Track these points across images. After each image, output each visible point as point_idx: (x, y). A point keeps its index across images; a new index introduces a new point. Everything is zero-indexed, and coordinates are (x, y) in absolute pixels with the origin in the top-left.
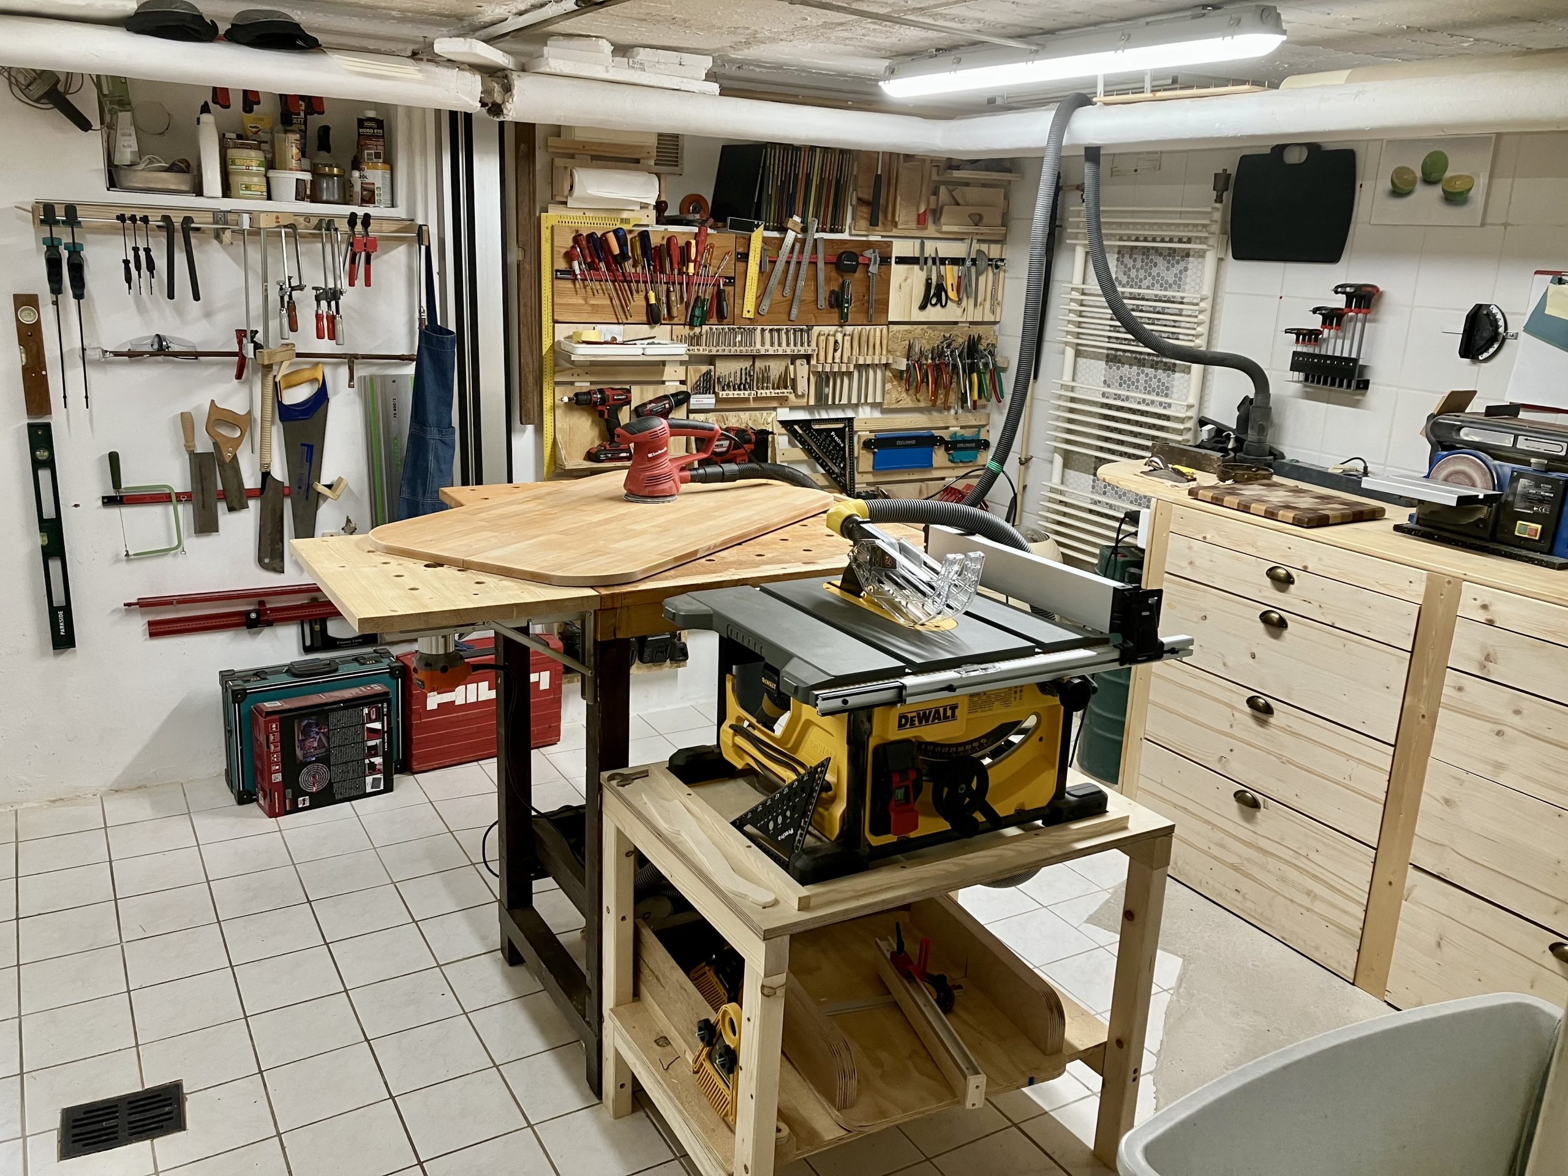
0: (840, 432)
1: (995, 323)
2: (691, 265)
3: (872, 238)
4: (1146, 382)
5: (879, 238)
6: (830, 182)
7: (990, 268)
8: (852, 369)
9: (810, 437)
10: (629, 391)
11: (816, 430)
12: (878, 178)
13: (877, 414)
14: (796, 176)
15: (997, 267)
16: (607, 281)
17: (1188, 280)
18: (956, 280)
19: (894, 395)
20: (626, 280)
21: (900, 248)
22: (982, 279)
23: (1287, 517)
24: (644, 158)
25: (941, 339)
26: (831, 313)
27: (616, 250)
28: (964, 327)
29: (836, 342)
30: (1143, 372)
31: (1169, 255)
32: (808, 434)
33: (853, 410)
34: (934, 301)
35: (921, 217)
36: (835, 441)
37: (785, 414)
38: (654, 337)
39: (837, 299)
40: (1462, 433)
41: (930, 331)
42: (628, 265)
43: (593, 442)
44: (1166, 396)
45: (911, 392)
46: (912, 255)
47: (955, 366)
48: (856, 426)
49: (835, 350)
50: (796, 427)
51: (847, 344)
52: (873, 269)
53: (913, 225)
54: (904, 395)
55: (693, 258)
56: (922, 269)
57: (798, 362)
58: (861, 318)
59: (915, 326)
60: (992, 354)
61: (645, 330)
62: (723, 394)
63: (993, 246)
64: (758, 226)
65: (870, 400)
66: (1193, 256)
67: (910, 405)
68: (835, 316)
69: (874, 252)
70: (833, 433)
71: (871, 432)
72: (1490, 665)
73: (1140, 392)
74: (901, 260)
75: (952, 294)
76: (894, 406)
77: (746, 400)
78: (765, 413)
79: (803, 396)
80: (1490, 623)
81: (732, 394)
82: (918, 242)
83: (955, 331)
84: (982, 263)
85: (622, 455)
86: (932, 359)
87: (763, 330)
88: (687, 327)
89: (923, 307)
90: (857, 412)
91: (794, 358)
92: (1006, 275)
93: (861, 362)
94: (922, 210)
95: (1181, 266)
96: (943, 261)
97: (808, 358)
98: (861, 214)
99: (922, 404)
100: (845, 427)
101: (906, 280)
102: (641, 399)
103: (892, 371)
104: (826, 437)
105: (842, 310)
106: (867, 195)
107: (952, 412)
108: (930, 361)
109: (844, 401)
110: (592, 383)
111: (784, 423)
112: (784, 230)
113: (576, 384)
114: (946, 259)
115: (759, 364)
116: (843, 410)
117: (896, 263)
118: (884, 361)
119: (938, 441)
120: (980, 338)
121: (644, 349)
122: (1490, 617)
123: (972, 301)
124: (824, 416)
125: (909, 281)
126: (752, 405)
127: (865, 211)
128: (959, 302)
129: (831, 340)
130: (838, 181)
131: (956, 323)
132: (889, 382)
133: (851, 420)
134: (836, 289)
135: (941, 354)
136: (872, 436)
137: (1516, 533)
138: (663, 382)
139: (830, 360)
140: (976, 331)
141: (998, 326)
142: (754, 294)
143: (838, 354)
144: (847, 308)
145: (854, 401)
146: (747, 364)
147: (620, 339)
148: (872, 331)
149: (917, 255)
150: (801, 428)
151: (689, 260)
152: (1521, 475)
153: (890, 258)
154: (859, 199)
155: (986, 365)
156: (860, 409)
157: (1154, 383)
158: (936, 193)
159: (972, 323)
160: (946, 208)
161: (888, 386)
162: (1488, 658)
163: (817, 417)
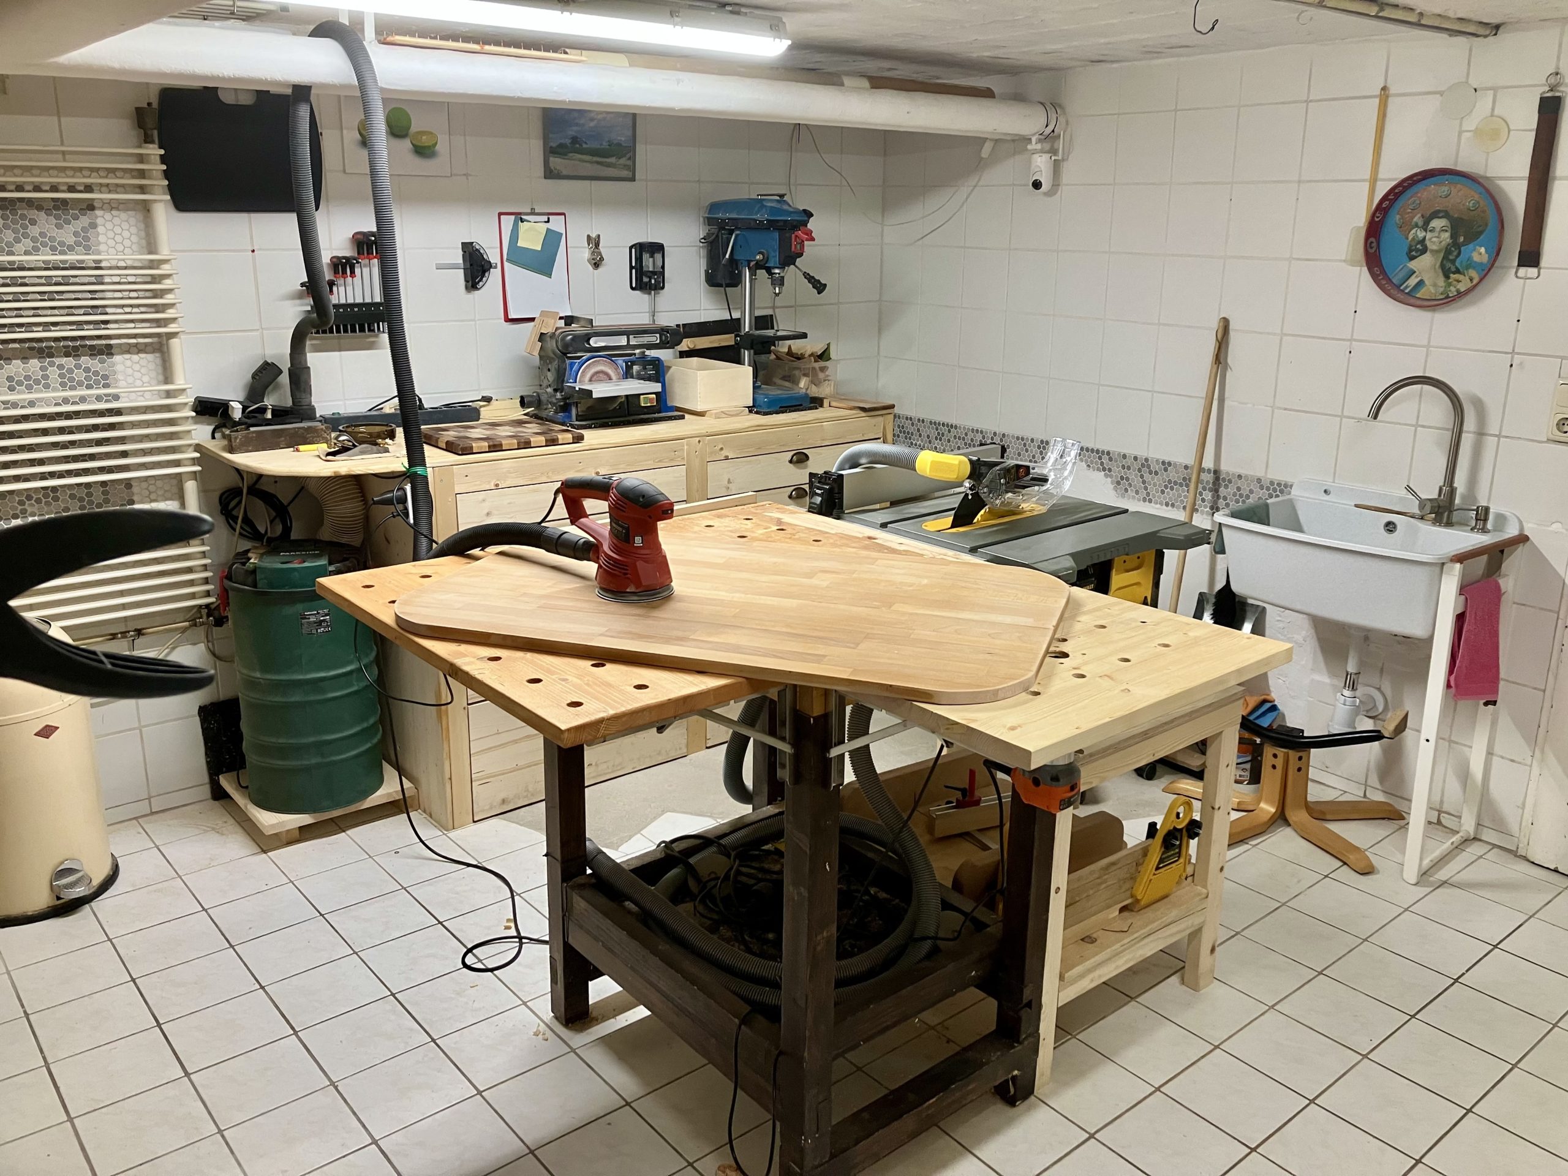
4: (61, 376)
17: (102, 238)
30: (52, 364)
31: (56, 208)
40: (591, 342)
44: (106, 386)
66: (101, 208)
72: (731, 486)
80: (727, 458)
122: (726, 455)
137: (643, 405)
152: (633, 363)
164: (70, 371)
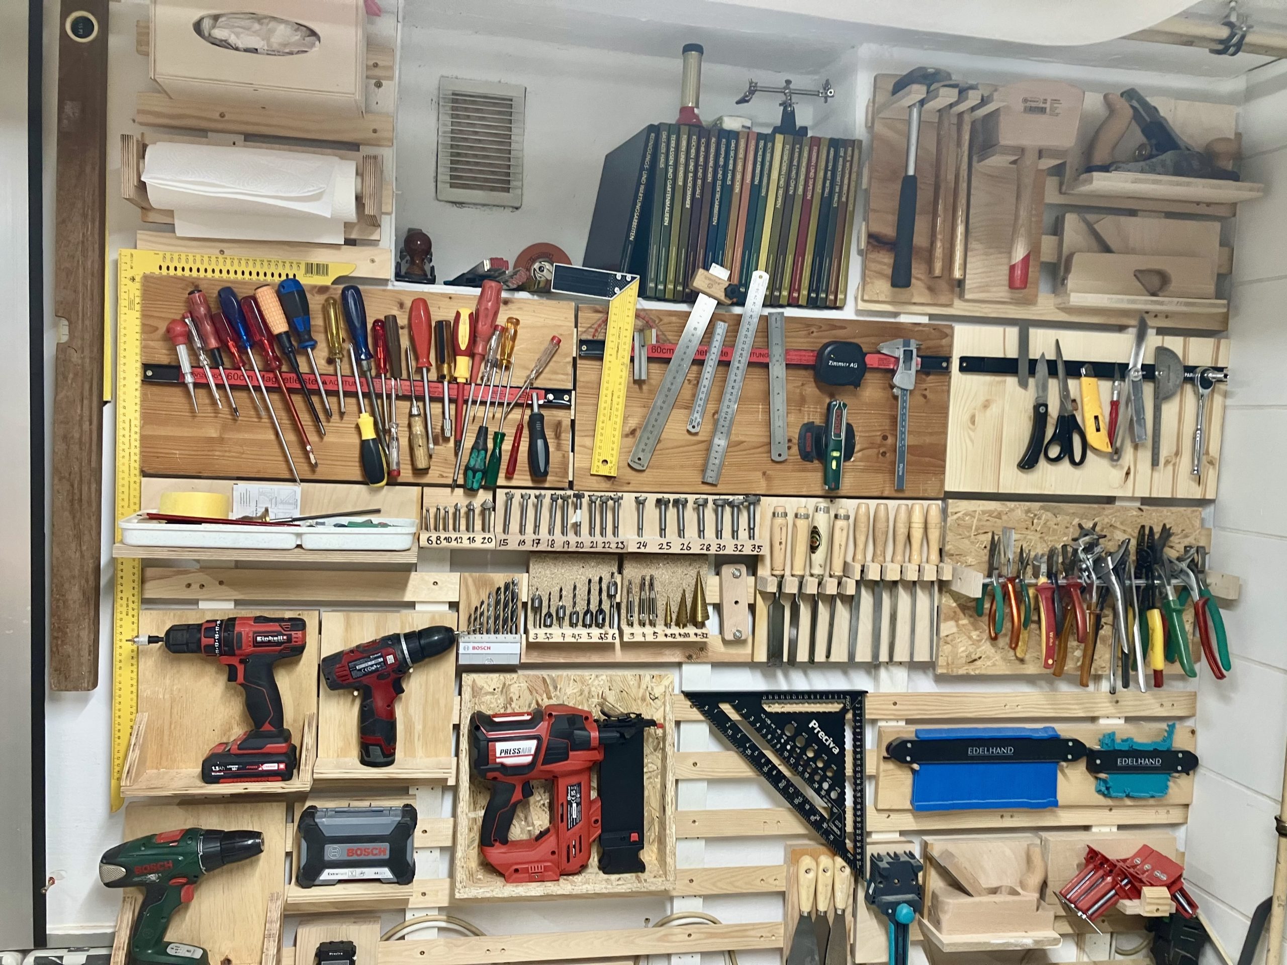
0: (833, 723)
1: (1203, 503)
2: (462, 361)
3: (903, 319)
5: (925, 320)
6: (807, 205)
7: (1188, 388)
8: (851, 590)
9: (759, 730)
10: (299, 624)
11: (773, 715)
12: (909, 185)
13: (925, 684)
14: (728, 190)
15: (1206, 383)
18: (1107, 409)
19: (963, 647)
21: (971, 341)
22: (1169, 410)
25: (1074, 532)
26: (803, 471)
27: (278, 323)
28: (1126, 509)
29: (814, 532)
32: (753, 724)
33: (869, 673)
34: (1054, 452)
35: (1018, 272)
36: (819, 742)
37: (697, 678)
38: (378, 511)
39: (817, 441)
41: (1046, 515)
42: (315, 358)
43: (228, 730)
45: (1003, 642)
46: (999, 356)
47: (1106, 593)
48: (871, 709)
49: (813, 548)
50: (726, 708)
51: (842, 537)
52: (904, 378)
53: (1002, 292)
54: (986, 647)
55: (463, 347)
56: (1024, 385)
57: (727, 570)
58: (880, 482)
59: (1011, 505)
60: (1197, 568)
61: (356, 495)
62: (539, 634)
63: (1193, 341)
64: (623, 284)
65: (901, 655)
67: (1003, 669)
68: (814, 479)
69: (906, 344)
71: (909, 722)
74: (972, 365)
75: (1098, 439)
76: (962, 672)
77: (604, 647)
78: (647, 674)
79: (738, 641)
81: (558, 634)
82: (1013, 333)
83: (1105, 517)
84: (1168, 376)
85: (267, 767)
86: (1049, 576)
87: (640, 503)
88: (459, 492)
89: (1028, 463)
90: (876, 679)
91: (720, 562)
92: (1229, 402)
93: (873, 575)
94: (1019, 253)
96: (1074, 369)
97: (752, 563)
98: (878, 267)
99: (1031, 669)
100: (844, 711)
101: (986, 406)
102: (345, 640)
103: (956, 596)
104: (797, 733)
105: (830, 466)
106: (888, 230)
107: (1105, 686)
108: (1043, 580)
109: (840, 655)
111: (699, 699)
112: (691, 298)
113: (202, 605)
114: (1082, 364)
115: (633, 572)
117: (962, 369)
118: (930, 575)
119: (1070, 750)
120: (1166, 533)
121: (299, 535)
123: (1145, 456)
124: (783, 685)
125: (994, 409)
126: (619, 656)
127: (885, 261)
128: (1116, 454)
129: (803, 528)
130: (826, 202)
131: (1110, 500)
132: (948, 619)
133: (856, 698)
134: (818, 421)
135: (1072, 565)
136: (909, 732)
139: (800, 569)
140: (1155, 519)
141: (1210, 509)
142: (619, 426)
143: (819, 556)
144: (838, 459)
145: (865, 655)
146: (605, 571)
148: (903, 508)
149: (1012, 355)
150: (737, 709)
151: (456, 351)
153: (948, 359)
154: (871, 236)
155: (1183, 592)
156: (883, 673)
158: (1057, 229)
159: (1147, 501)
160: (1076, 259)
161: (948, 628)
163: (775, 687)
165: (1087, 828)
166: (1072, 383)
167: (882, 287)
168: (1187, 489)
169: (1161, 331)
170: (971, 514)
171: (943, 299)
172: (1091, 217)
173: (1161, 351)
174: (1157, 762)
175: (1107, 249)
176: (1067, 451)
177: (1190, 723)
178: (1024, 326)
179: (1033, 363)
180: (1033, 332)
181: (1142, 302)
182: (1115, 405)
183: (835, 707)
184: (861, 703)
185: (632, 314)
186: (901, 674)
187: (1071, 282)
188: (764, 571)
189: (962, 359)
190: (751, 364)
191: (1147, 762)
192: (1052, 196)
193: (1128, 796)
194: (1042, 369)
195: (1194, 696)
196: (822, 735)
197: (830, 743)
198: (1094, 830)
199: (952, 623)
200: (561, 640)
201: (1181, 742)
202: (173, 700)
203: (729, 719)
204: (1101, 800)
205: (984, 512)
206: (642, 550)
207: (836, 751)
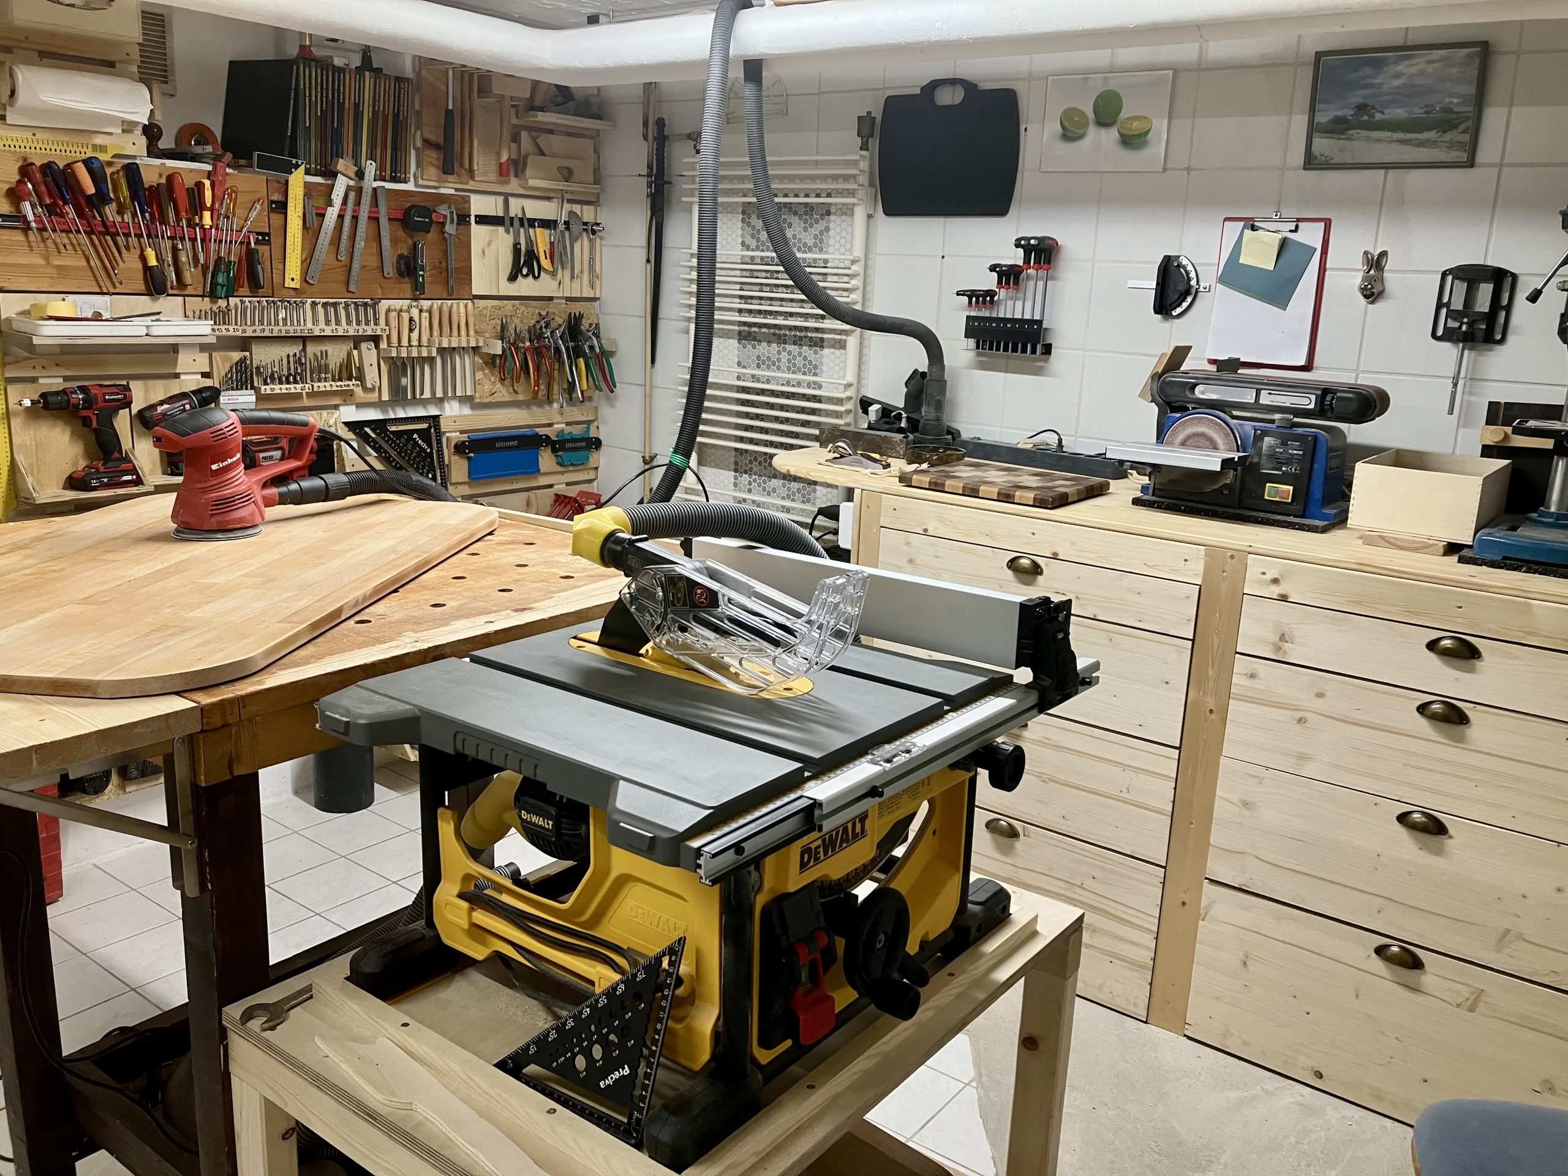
0: (424, 434)
1: (594, 299)
2: (207, 215)
3: (443, 191)
4: (789, 361)
5: (452, 192)
6: (386, 117)
7: (584, 234)
8: (434, 354)
9: (387, 442)
10: (127, 388)
11: (393, 432)
12: (449, 113)
13: (467, 411)
14: (341, 106)
15: (594, 232)
16: (78, 232)
17: (831, 242)
18: (549, 247)
19: (487, 387)
20: (108, 230)
21: (479, 205)
22: (577, 246)
23: (1027, 498)
24: (121, 62)
25: (536, 318)
26: (401, 283)
27: (90, 189)
28: (561, 304)
29: (411, 319)
30: (784, 349)
31: (806, 213)
32: (383, 438)
33: (437, 406)
34: (525, 271)
35: (504, 167)
36: (419, 446)
37: (350, 413)
38: (159, 313)
39: (408, 265)
40: (1197, 390)
41: (522, 308)
42: (110, 211)
43: (75, 463)
44: (815, 374)
45: (507, 382)
46: (494, 214)
47: (558, 350)
48: (444, 425)
49: (411, 330)
50: (367, 430)
51: (425, 323)
52: (450, 229)
53: (493, 177)
54: (498, 385)
55: (209, 205)
56: (508, 232)
57: (364, 346)
58: (439, 290)
59: (506, 302)
60: (597, 336)
61: (144, 303)
62: (266, 389)
63: (585, 207)
64: (297, 166)
65: (458, 394)
66: (835, 214)
67: (507, 398)
68: (407, 287)
69: (450, 208)
70: (415, 436)
71: (462, 432)
72: (1286, 646)
73: (783, 372)
74: (482, 220)
75: (545, 263)
76: (488, 400)
77: (298, 396)
78: (325, 413)
79: (373, 389)
80: (1284, 598)
81: (278, 389)
82: (500, 199)
83: (552, 308)
84: (575, 228)
85: (125, 478)
86: (530, 341)
87: (314, 304)
88: (207, 299)
89: (512, 278)
90: (442, 409)
91: (357, 341)
92: (603, 243)
93: (445, 345)
94: (504, 158)
95: (822, 225)
96: (532, 223)
97: (376, 339)
98: (430, 160)
99: (521, 397)
100: (430, 428)
101: (489, 244)
102: (146, 399)
103: (482, 356)
104: (408, 441)
105: (417, 280)
106: (437, 137)
107: (556, 405)
108: (528, 344)
109: (427, 394)
110: (66, 379)
111: (351, 426)
112: (333, 175)
113: (41, 381)
114: (535, 220)
115: (312, 349)
116: (425, 407)
117: (476, 222)
118: (473, 344)
119: (544, 441)
120: (581, 316)
121: (148, 327)
122: (1283, 592)
123: (567, 273)
124: (401, 414)
125: (493, 246)
126: (306, 402)
127: (432, 155)
128: (553, 274)
129: (405, 317)
130: (396, 116)
131: (550, 299)
132: (479, 370)
133: (436, 418)
134: (406, 253)
135: (540, 336)
136: (464, 437)
137: (1266, 497)
138: (177, 376)
139: (405, 342)
140: (576, 308)
141: (597, 304)
142: (299, 256)
143: (415, 335)
144: (423, 276)
145: (439, 394)
146: (296, 349)
147: (106, 315)
148: (455, 305)
149: (501, 214)
150: (373, 430)
151: (203, 207)
152: (1265, 433)
153: (469, 216)
154: (425, 141)
155: (592, 348)
156: (446, 404)
157: (800, 362)
158: (516, 139)
159: (569, 299)
160: (530, 158)
161: (480, 375)
162: (1283, 638)
163: (392, 416)
164: (795, 358)
165: (551, 486)
166: (531, 231)
167: (432, 172)
168: (588, 293)
169: (569, 201)
170: (485, 308)
171: (464, 180)
172: (534, 134)
173: (571, 213)
174: (583, 444)
175: (543, 154)
176: (531, 271)
177: (596, 423)
178: (506, 196)
179: (512, 219)
180: (512, 200)
181: (562, 185)
182: (552, 244)
183: (425, 426)
184: (438, 422)
185: (302, 184)
186: (455, 405)
187: (528, 172)
188: (383, 345)
189: (476, 216)
190: (369, 218)
191: (578, 444)
192: (515, 121)
193: (572, 465)
194: (516, 223)
195: (596, 408)
196: (420, 442)
197: (425, 446)
198: (555, 487)
199: (481, 373)
200: (279, 392)
201: (593, 434)
202: (37, 445)
203: (371, 437)
204: (560, 469)
205: (492, 307)
206: (322, 334)
207: (429, 451)
